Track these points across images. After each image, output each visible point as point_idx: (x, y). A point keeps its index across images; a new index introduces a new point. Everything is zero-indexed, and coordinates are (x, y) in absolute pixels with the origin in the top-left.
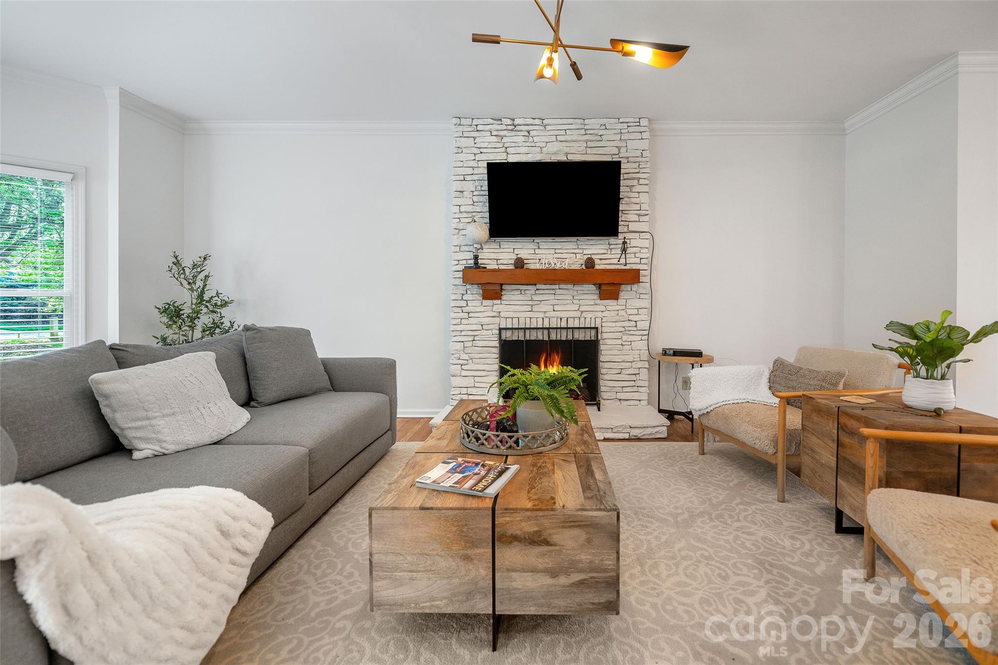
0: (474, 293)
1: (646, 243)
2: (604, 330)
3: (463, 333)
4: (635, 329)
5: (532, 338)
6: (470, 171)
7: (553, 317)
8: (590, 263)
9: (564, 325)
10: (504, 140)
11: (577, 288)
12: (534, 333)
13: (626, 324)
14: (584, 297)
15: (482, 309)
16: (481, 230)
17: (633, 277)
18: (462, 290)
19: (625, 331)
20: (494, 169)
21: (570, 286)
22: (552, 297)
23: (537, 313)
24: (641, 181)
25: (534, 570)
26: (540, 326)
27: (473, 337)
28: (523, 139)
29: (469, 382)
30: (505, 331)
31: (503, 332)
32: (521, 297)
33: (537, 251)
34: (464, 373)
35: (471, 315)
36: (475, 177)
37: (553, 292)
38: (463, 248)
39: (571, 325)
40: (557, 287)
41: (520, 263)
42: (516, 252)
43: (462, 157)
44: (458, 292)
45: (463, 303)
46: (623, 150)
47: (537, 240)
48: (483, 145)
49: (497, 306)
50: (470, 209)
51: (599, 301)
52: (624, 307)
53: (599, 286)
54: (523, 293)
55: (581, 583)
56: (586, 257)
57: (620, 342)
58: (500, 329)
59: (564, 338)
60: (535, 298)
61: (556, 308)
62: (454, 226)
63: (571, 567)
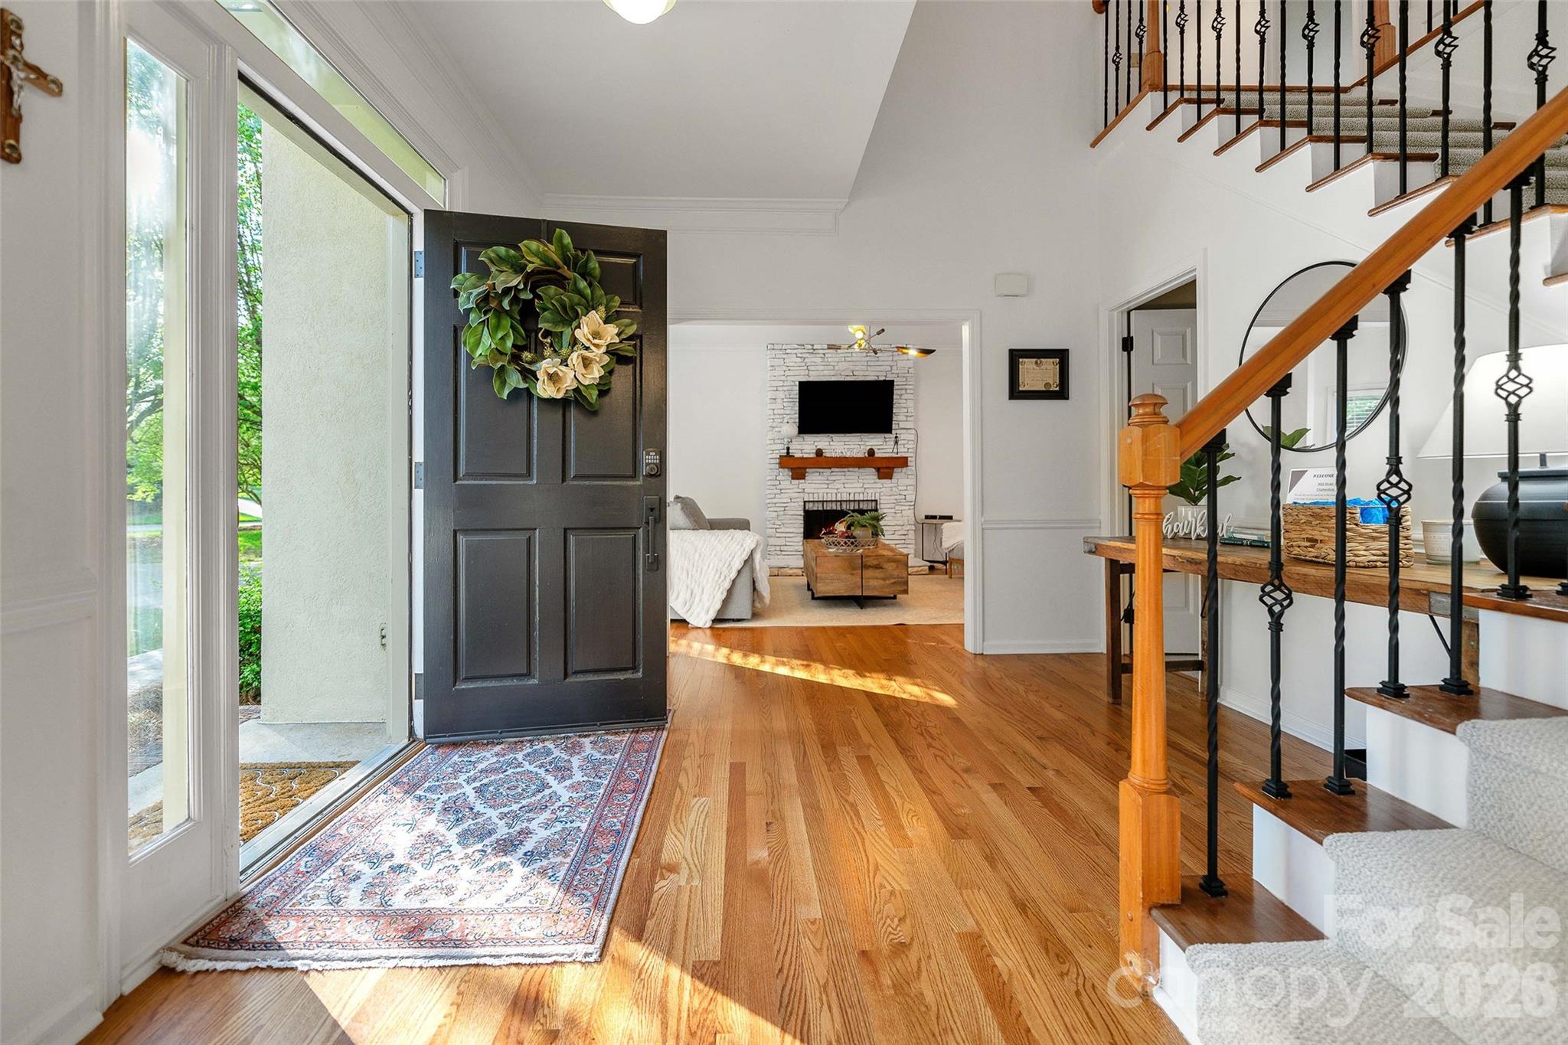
0: (786, 474)
1: (912, 437)
2: (882, 501)
3: (777, 506)
4: (905, 501)
5: (829, 508)
6: (781, 384)
7: (844, 493)
8: (871, 452)
9: (852, 498)
10: (806, 360)
11: (861, 470)
12: (830, 504)
13: (897, 497)
14: (867, 477)
15: (792, 487)
16: (793, 429)
17: (903, 462)
18: (776, 472)
19: (897, 503)
20: (803, 385)
21: (857, 469)
22: (843, 477)
23: (832, 489)
24: (908, 391)
25: (877, 578)
26: (834, 499)
27: (784, 509)
28: (820, 360)
29: (782, 541)
31: (807, 504)
32: (819, 478)
33: (832, 443)
34: (778, 535)
35: (782, 491)
36: (786, 389)
37: (844, 474)
38: (776, 441)
39: (857, 498)
40: (846, 470)
41: (819, 453)
42: (817, 444)
43: (776, 373)
44: (773, 475)
45: (777, 483)
46: (894, 368)
47: (831, 435)
48: (791, 364)
49: (802, 484)
50: (782, 412)
51: (878, 480)
52: (896, 485)
53: (878, 470)
54: (821, 474)
55: (894, 583)
56: (868, 448)
57: (893, 511)
58: (805, 502)
59: (852, 508)
60: (830, 478)
61: (846, 485)
62: (770, 425)
63: (891, 577)
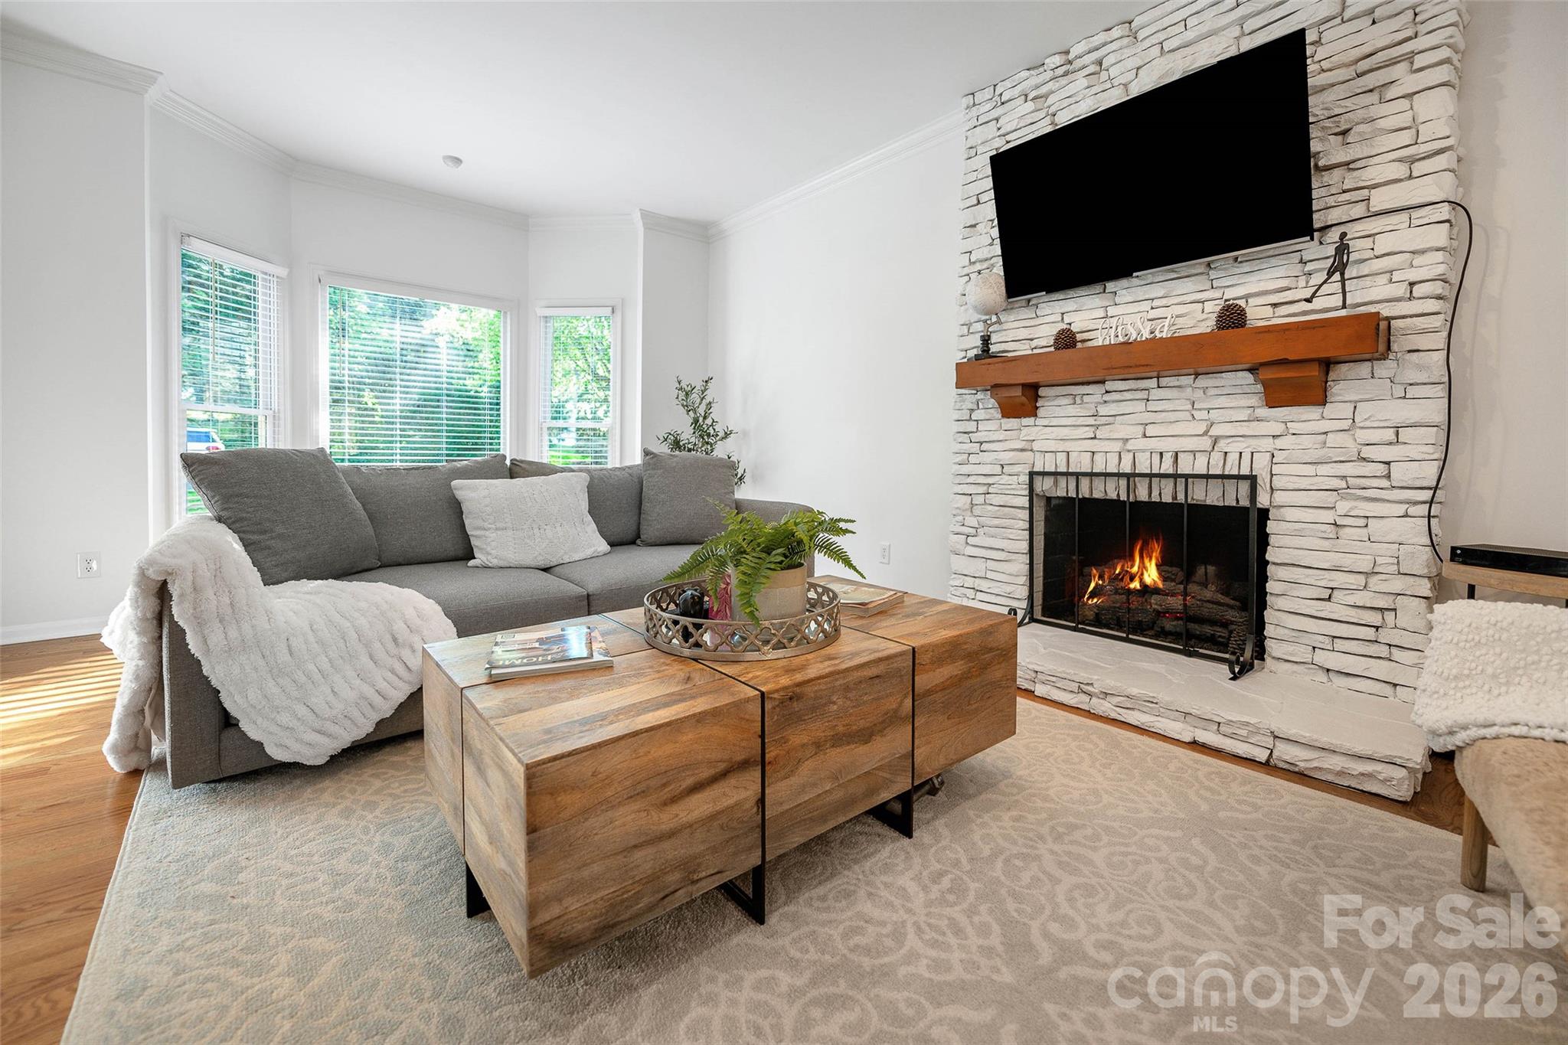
1: (1437, 236)
2: (1278, 482)
3: (971, 480)
4: (1385, 483)
5: (1096, 495)
6: (987, 184)
7: (1143, 451)
8: (1232, 317)
9: (1167, 467)
11: (1203, 381)
12: (1098, 483)
13: (1351, 469)
14: (1224, 403)
15: (1001, 436)
17: (1374, 337)
18: (970, 402)
19: (1347, 489)
20: (1004, 163)
21: (1187, 380)
22: (1140, 406)
23: (1107, 442)
26: (1112, 469)
27: (985, 488)
28: (1085, 83)
29: (978, 567)
30: (1041, 478)
31: (1038, 480)
32: (1072, 410)
33: (1111, 311)
34: (970, 551)
35: (985, 447)
37: (1144, 395)
39: (1185, 468)
40: (1152, 383)
41: (1066, 340)
42: (1067, 320)
44: (963, 407)
45: (971, 426)
47: (1111, 286)
49: (1026, 429)
51: (1264, 412)
52: (1346, 424)
53: (1263, 373)
54: (1078, 400)
56: (1223, 305)
57: (1328, 516)
58: (1032, 474)
59: (1167, 498)
60: (1103, 410)
61: (1151, 431)
62: (962, 288)
